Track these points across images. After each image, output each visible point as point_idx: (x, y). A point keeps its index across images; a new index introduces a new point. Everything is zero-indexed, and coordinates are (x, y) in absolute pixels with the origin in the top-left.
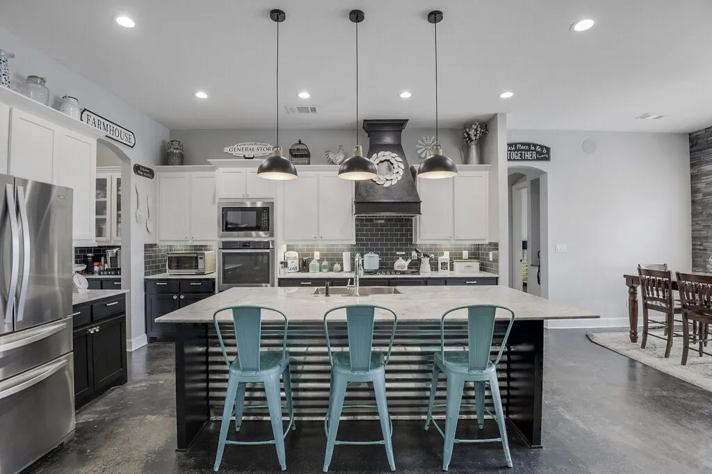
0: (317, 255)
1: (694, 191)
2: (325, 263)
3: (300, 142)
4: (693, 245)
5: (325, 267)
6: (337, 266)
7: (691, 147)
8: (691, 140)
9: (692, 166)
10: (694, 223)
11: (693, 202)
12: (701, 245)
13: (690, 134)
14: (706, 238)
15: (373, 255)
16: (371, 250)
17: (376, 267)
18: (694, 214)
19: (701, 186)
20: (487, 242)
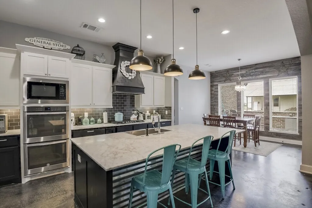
0: (86, 114)
1: (211, 90)
2: (92, 119)
3: (78, 45)
4: (211, 107)
5: (92, 121)
6: (99, 120)
7: (211, 76)
8: (211, 74)
9: (211, 82)
10: (211, 100)
11: (211, 94)
12: (213, 107)
13: (211, 72)
14: (215, 105)
15: (120, 113)
16: (120, 111)
17: (122, 120)
18: (211, 98)
19: (213, 89)
20: (164, 107)
